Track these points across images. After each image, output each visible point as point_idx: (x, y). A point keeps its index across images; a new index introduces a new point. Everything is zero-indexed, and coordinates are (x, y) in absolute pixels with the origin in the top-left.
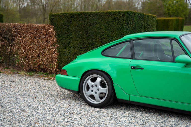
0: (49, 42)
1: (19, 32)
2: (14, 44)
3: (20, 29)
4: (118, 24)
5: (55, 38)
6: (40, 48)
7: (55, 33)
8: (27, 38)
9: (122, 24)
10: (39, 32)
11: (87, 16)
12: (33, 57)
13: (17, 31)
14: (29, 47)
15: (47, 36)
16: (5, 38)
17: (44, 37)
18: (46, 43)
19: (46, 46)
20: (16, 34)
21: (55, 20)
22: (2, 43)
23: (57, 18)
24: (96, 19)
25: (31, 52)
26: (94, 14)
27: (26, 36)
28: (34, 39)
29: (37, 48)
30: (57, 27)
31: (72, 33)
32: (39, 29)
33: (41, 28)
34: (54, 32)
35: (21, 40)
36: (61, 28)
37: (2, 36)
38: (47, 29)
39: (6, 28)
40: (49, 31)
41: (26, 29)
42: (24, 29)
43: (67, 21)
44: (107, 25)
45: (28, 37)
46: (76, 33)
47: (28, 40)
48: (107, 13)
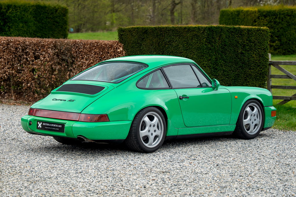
1: (81, 52)
2: (74, 69)
3: (81, 48)
4: (197, 43)
8: (90, 60)
9: (202, 43)
10: (105, 52)
11: (162, 31)
13: (78, 51)
16: (63, 60)
20: (77, 55)
21: (125, 36)
22: (58, 67)
23: (127, 35)
24: (173, 36)
26: (171, 29)
27: (89, 57)
30: (128, 46)
32: (105, 48)
33: (108, 47)
35: (83, 63)
36: (132, 47)
37: (59, 58)
38: (115, 48)
39: (65, 47)
40: (118, 50)
41: (89, 48)
42: (87, 48)
43: (139, 38)
45: (92, 59)
48: (185, 28)
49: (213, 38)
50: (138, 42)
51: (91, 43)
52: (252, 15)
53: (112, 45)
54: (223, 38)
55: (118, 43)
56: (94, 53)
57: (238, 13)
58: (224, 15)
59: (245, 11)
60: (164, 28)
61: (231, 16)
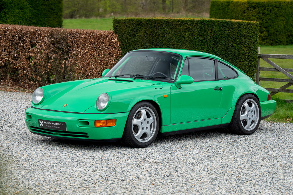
0: (112, 56)
1: (76, 41)
2: (69, 58)
3: (77, 38)
4: (190, 35)
5: (119, 50)
6: (101, 63)
7: (120, 44)
8: (86, 49)
9: (194, 36)
10: (100, 42)
11: (156, 24)
12: (92, 74)
13: (74, 40)
14: (88, 61)
15: (110, 47)
16: (59, 48)
17: (107, 49)
18: (108, 57)
19: (108, 60)
20: (73, 44)
21: (120, 28)
22: (54, 55)
23: (122, 26)
24: (167, 28)
25: (91, 68)
26: (165, 22)
27: (84, 46)
28: (94, 51)
29: (97, 63)
30: (122, 37)
31: (139, 44)
32: (100, 38)
33: (103, 37)
34: (118, 43)
35: (78, 52)
36: (127, 38)
37: (55, 47)
38: (110, 38)
39: (61, 36)
40: (113, 41)
41: (85, 38)
42: (83, 38)
43: (133, 29)
44: (178, 36)
46: (143, 45)
47: (87, 52)
48: (178, 21)
49: (205, 31)
50: (132, 33)
51: (86, 33)
52: (242, 6)
53: (107, 35)
54: (214, 32)
55: (113, 34)
56: (89, 42)
57: (228, 3)
58: (215, 6)
59: (234, 2)
60: (158, 21)
61: (221, 6)
